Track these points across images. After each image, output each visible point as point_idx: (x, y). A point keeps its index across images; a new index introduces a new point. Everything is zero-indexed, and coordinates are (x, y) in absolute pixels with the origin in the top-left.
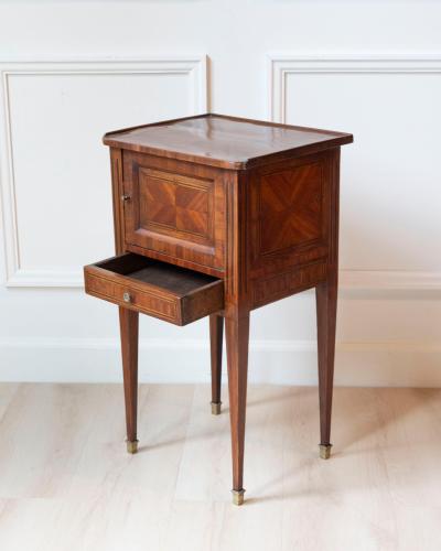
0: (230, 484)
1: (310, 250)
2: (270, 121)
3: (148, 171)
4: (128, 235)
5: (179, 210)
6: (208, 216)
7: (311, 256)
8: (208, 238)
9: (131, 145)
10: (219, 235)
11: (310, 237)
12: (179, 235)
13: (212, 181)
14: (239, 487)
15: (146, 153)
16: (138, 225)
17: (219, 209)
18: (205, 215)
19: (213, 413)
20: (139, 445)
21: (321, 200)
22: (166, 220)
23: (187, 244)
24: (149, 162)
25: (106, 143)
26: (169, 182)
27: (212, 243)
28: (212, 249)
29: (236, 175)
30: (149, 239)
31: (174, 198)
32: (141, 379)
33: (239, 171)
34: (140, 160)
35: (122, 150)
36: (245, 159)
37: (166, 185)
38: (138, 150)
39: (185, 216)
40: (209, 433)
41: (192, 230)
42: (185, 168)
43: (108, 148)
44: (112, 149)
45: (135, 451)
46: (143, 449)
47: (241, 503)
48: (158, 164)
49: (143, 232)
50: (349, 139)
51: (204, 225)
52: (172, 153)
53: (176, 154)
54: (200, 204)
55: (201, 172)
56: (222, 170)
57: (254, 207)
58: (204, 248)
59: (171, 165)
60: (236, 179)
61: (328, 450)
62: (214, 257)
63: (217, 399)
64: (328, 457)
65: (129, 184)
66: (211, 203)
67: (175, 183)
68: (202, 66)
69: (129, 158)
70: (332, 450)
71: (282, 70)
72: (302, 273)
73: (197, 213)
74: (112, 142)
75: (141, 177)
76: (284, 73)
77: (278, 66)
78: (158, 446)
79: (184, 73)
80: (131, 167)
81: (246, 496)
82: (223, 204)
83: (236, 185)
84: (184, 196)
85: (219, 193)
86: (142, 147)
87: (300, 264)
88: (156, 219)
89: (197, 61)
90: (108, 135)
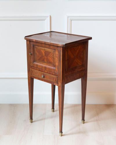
0: (59, 131)
1: (80, 68)
2: (67, 33)
3: (37, 47)
4: (31, 64)
5: (45, 57)
6: (54, 59)
7: (81, 69)
8: (54, 65)
9: (32, 40)
10: (57, 64)
11: (80, 65)
12: (45, 64)
13: (55, 50)
14: (61, 132)
15: (37, 42)
16: (34, 61)
17: (57, 57)
18: (53, 59)
19: (52, 111)
20: (33, 120)
21: (83, 55)
22: (42, 60)
23: (48, 66)
24: (37, 44)
25: (25, 39)
26: (43, 50)
27: (55, 66)
28: (55, 68)
29: (62, 48)
30: (37, 65)
31: (44, 54)
32: (34, 103)
33: (62, 47)
34: (35, 44)
35: (30, 41)
36: (64, 44)
37: (42, 51)
38: (34, 41)
39: (47, 59)
40: (52, 117)
41: (49, 63)
42: (47, 46)
43: (26, 40)
44: (27, 40)
45: (32, 122)
46: (34, 121)
47: (62, 136)
48: (40, 45)
49: (35, 63)
50: (91, 38)
51: (53, 61)
52: (44, 42)
53: (45, 42)
54: (51, 56)
55: (52, 47)
56: (58, 47)
57: (66, 57)
58: (52, 68)
59: (43, 45)
60: (62, 49)
61: (84, 122)
62: (55, 70)
63: (53, 108)
64: (84, 123)
65: (32, 50)
66: (55, 55)
67: (45, 50)
68: (49, 18)
69: (32, 43)
70: (85, 121)
71: (70, 19)
72: (78, 74)
73: (50, 58)
74: (27, 39)
75: (35, 48)
76: (71, 20)
77: (69, 18)
78: (38, 121)
79: (44, 20)
80: (32, 46)
81: (63, 134)
82: (58, 56)
83: (62, 51)
84: (47, 53)
85: (57, 53)
86: (35, 40)
87: (78, 72)
88: (39, 60)
89: (48, 17)
90: (26, 37)
